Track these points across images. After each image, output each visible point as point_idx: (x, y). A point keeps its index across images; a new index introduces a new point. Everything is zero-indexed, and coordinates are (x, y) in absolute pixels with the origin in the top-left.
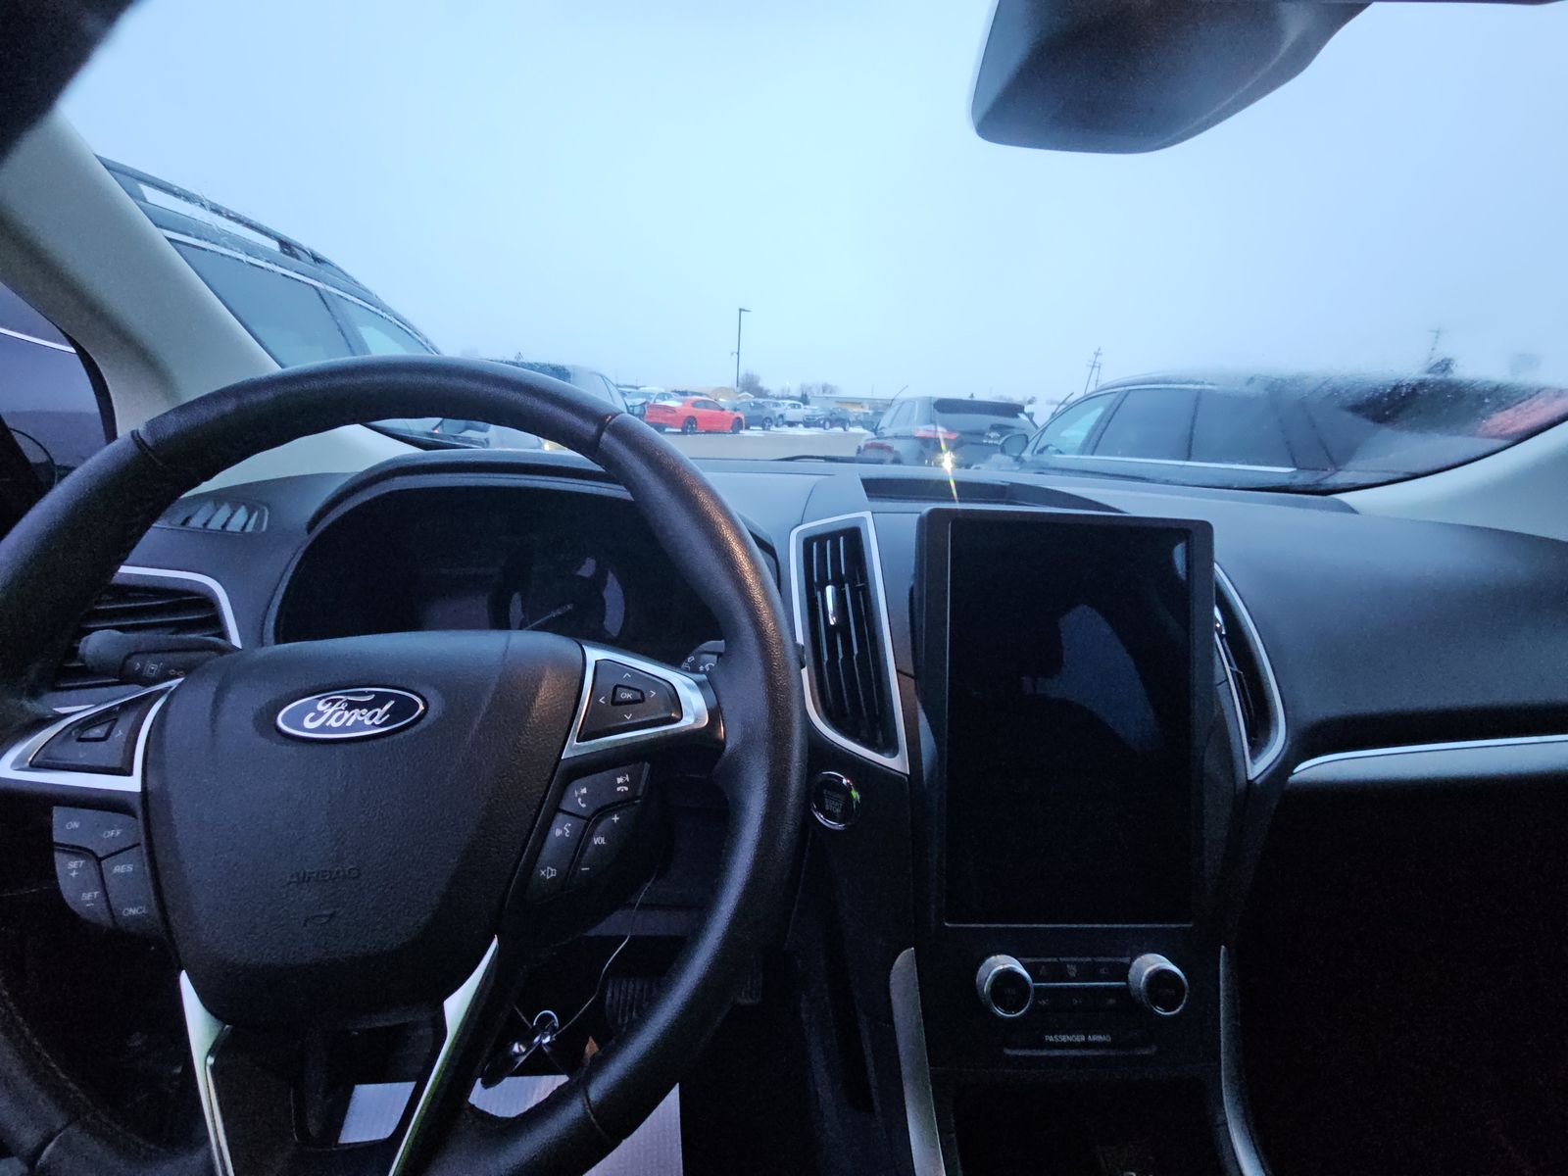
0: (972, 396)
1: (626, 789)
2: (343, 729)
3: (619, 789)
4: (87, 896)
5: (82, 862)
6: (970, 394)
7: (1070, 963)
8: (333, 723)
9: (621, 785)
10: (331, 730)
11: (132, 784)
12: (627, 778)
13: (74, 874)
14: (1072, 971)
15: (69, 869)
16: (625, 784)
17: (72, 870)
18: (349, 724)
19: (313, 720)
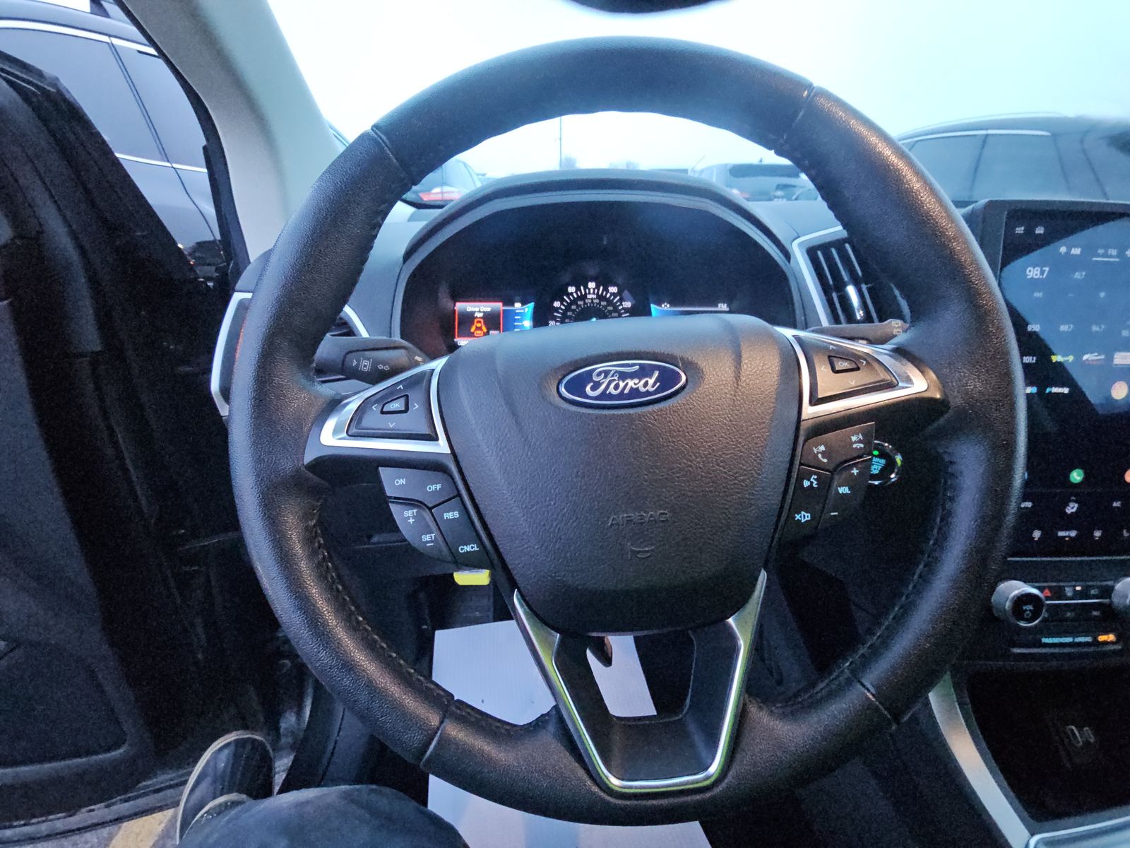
0: (761, 161)
1: (862, 445)
2: (621, 396)
3: (855, 446)
4: (426, 538)
5: (415, 511)
6: (759, 159)
7: (1067, 586)
8: (611, 390)
9: (855, 442)
10: (611, 397)
11: (441, 447)
12: (861, 437)
13: (411, 521)
14: (1069, 592)
15: (405, 517)
16: (860, 441)
17: (409, 518)
18: (626, 391)
19: (593, 389)
